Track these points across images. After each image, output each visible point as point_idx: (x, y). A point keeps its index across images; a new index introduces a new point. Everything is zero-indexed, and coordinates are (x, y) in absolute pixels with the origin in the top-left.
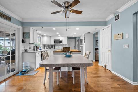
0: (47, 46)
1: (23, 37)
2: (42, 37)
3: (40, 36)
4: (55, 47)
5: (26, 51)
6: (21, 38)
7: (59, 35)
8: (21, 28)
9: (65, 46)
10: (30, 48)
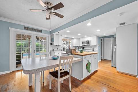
0: (77, 47)
1: (52, 41)
2: (72, 40)
3: (71, 39)
4: (85, 48)
5: (53, 51)
6: (50, 42)
7: (86, 36)
8: (50, 35)
9: (93, 47)
10: (58, 49)
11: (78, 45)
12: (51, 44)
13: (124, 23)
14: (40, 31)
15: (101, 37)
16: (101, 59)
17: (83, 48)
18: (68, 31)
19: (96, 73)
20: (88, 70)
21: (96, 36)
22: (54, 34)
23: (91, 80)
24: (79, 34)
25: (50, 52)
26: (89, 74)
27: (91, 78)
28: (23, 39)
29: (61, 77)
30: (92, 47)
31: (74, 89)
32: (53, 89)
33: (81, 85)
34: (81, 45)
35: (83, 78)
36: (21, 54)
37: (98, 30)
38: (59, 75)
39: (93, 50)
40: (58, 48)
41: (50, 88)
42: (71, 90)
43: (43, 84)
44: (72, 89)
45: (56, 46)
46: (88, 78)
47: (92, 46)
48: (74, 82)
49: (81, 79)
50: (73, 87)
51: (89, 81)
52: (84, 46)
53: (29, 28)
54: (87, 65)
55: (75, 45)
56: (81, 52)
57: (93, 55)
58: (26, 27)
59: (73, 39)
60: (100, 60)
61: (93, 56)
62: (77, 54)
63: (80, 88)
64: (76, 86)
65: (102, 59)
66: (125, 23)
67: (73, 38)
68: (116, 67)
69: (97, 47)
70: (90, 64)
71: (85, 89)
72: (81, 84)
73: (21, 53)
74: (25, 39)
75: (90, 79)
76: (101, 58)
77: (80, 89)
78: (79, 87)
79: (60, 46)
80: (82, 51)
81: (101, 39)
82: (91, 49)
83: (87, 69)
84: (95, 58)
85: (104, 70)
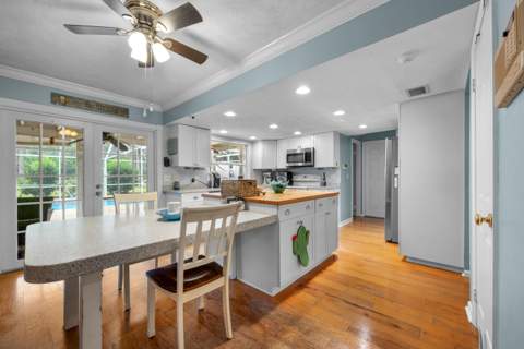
1: (168, 151)
3: (245, 144)
5: (176, 187)
6: (161, 154)
7: (298, 133)
8: (160, 128)
9: (324, 173)
10: (193, 181)
11: (273, 167)
12: (167, 163)
13: (422, 90)
14: (122, 112)
15: (353, 137)
16: (354, 216)
17: (290, 176)
18: (230, 114)
19: (330, 268)
20: (299, 257)
21: (335, 133)
22: (176, 122)
23: (309, 293)
24: (274, 126)
25: (164, 193)
26: (304, 271)
27: (309, 285)
28: (45, 144)
29: (188, 286)
30: (322, 172)
31: (242, 328)
32: (163, 335)
33: (272, 313)
34: (283, 164)
35: (279, 286)
36: (41, 203)
37: (340, 113)
38: (180, 280)
39: (325, 184)
40: (196, 178)
41: (152, 332)
42: (230, 334)
43: (127, 319)
44: (234, 330)
45: (187, 168)
46: (301, 284)
47: (319, 169)
48: (248, 302)
49: (274, 292)
50: (241, 324)
51: (302, 295)
52: (293, 171)
53: (71, 97)
54: (294, 238)
55: (259, 167)
56: (277, 192)
57: (318, 201)
58: (59, 95)
59: (253, 142)
60: (350, 220)
61: (320, 205)
62: (261, 198)
63: (267, 326)
64: (253, 318)
65: (358, 214)
66: (426, 90)
67: (253, 138)
68: (397, 243)
69: (339, 172)
70: (307, 233)
71: (285, 326)
72: (272, 309)
73: (38, 200)
74: (56, 140)
75: (305, 289)
76: (355, 211)
77: (264, 328)
78: (262, 321)
79: (203, 169)
80: (281, 187)
81: (354, 145)
82: (319, 178)
83: (294, 253)
84: (328, 213)
85: (359, 255)
